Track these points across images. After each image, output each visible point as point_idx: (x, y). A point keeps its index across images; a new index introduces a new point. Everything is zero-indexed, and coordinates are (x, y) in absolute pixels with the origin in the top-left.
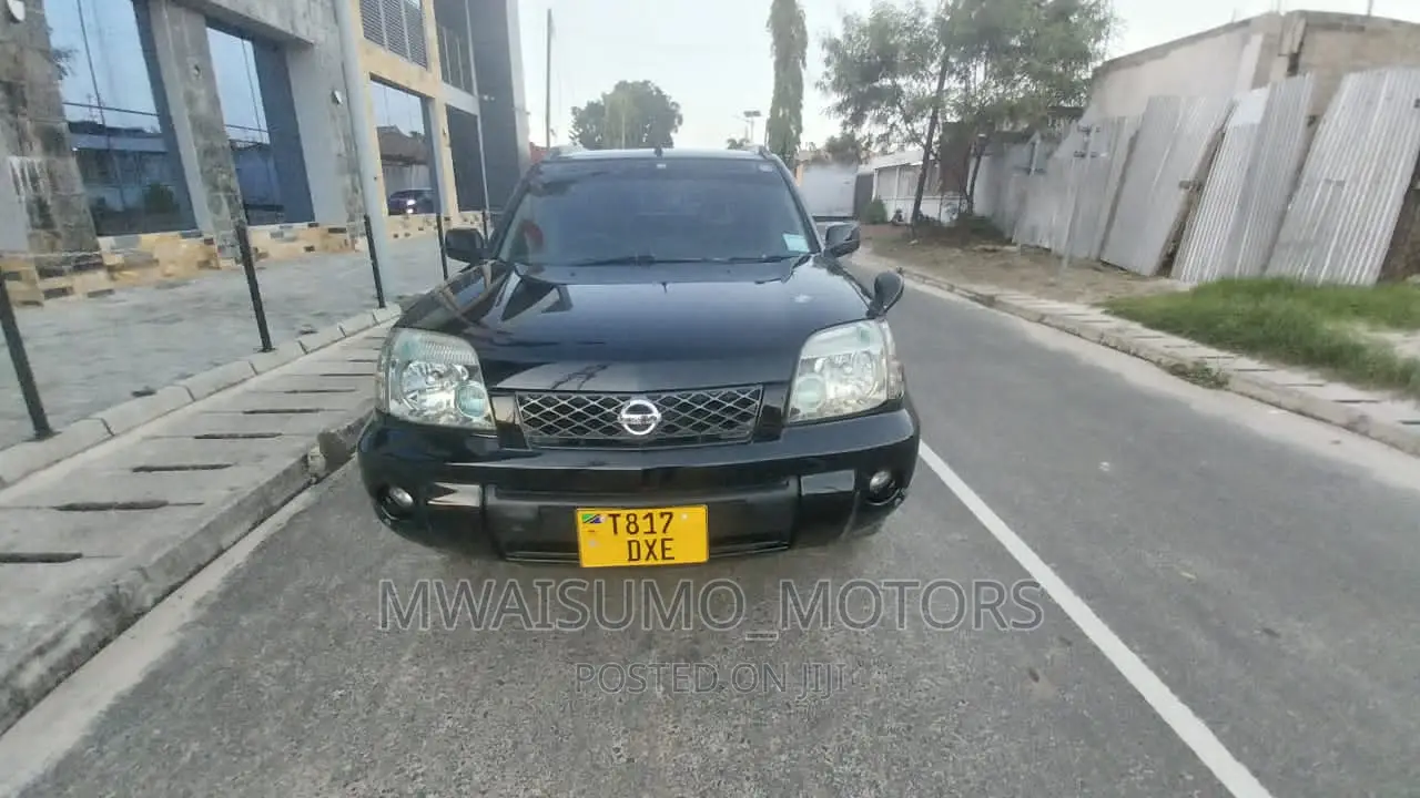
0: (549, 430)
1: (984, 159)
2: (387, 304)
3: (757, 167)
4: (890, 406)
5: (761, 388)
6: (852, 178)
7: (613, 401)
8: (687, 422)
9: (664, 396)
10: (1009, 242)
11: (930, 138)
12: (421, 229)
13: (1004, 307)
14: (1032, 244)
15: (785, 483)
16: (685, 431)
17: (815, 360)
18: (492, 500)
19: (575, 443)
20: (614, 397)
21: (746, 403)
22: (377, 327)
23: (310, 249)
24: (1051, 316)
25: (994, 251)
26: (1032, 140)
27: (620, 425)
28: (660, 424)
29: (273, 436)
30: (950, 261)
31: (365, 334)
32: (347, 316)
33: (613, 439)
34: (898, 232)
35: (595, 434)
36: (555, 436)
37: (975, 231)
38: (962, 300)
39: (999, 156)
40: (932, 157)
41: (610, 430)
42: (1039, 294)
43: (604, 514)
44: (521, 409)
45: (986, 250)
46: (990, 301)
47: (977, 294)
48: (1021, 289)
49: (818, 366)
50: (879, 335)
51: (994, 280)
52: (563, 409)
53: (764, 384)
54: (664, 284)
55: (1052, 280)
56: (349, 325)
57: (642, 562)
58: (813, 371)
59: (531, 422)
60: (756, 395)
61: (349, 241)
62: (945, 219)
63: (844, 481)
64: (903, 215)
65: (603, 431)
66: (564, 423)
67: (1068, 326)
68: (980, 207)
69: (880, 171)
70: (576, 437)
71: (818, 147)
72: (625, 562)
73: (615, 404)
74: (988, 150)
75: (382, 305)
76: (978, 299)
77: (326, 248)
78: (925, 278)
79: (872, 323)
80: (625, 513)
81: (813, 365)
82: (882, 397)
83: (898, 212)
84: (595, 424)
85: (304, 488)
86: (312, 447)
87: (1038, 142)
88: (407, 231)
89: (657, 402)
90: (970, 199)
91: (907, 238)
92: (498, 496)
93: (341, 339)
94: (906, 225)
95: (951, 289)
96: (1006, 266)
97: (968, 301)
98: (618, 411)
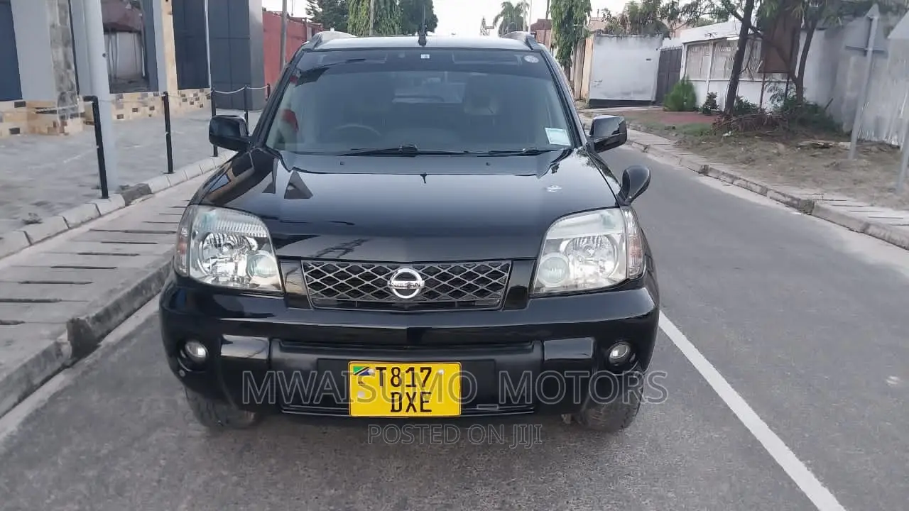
0: (329, 293)
1: (818, 36)
2: (110, 193)
3: (523, 58)
4: (629, 284)
5: (510, 262)
6: (655, 55)
7: (384, 270)
8: (445, 288)
9: (427, 266)
10: (848, 136)
11: (748, 10)
12: (135, 110)
13: (825, 214)
14: (875, 139)
15: (531, 347)
16: (444, 297)
17: (561, 240)
18: (277, 354)
19: (351, 304)
20: (385, 266)
21: (496, 275)
22: (100, 219)
23: (15, 131)
24: (878, 226)
25: (826, 147)
26: (869, 14)
27: (389, 290)
28: (423, 290)
29: (17, 323)
30: (769, 159)
31: (86, 228)
32: (70, 206)
33: (383, 303)
34: (708, 122)
35: (369, 297)
36: (334, 298)
37: (803, 122)
38: (773, 204)
39: (834, 33)
40: (750, 31)
41: (381, 294)
42: (873, 201)
43: (372, 367)
44: (305, 274)
45: (815, 146)
46: (808, 207)
47: (793, 198)
48: (849, 192)
49: (563, 246)
50: (621, 224)
51: (817, 182)
52: (342, 275)
53: (513, 260)
54: (424, 176)
55: (892, 184)
56: (73, 216)
57: (403, 414)
58: (558, 251)
59: (316, 286)
60: (505, 268)
61: (59, 121)
62: (768, 106)
63: (582, 349)
64: (717, 100)
65: (375, 295)
66: (342, 287)
67: (896, 237)
68: (812, 91)
69: (691, 45)
70: (352, 299)
71: (613, 14)
72: (387, 413)
73: (386, 271)
74: (820, 24)
75: (105, 195)
76: (793, 203)
77: (33, 131)
78: (735, 178)
79: (616, 211)
80: (390, 366)
81: (559, 246)
82: (621, 277)
83: (711, 97)
84: (368, 288)
85: (59, 371)
86: (60, 333)
87: (876, 18)
88: (120, 112)
89: (420, 271)
90: (799, 82)
91: (719, 128)
92: (283, 349)
93: (65, 231)
94: (721, 112)
95: (764, 192)
96: (837, 167)
97: (782, 207)
98: (388, 278)
